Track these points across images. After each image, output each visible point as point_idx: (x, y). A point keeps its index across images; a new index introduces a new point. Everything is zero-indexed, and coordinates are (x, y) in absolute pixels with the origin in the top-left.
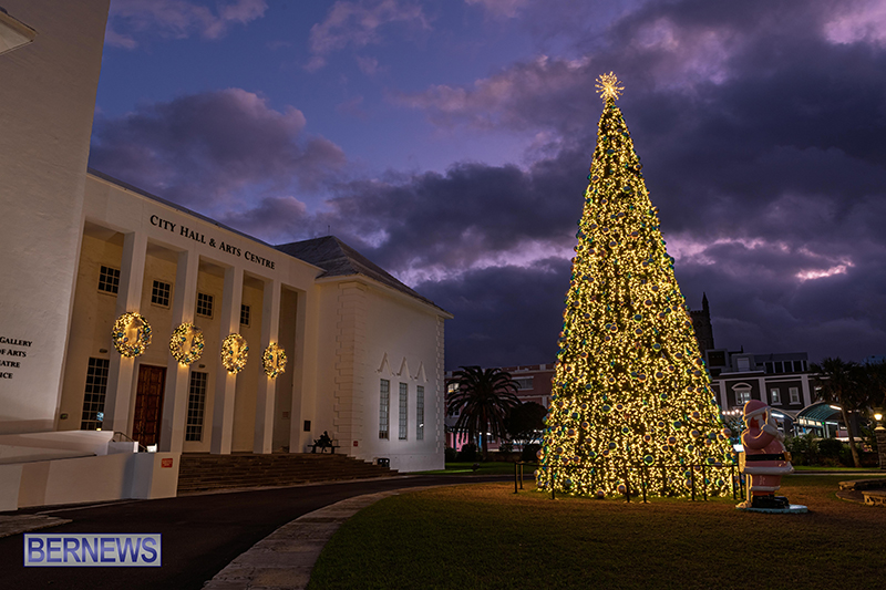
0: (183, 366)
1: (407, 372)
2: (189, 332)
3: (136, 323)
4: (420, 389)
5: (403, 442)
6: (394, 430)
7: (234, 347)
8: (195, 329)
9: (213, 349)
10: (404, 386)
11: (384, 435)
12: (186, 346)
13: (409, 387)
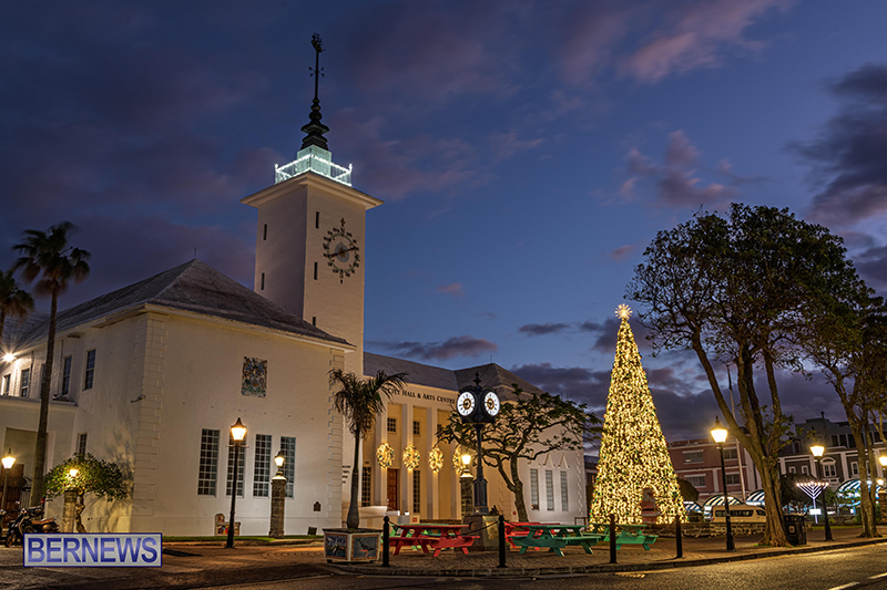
0: (410, 470)
1: (551, 462)
2: (412, 450)
3: (387, 449)
4: (563, 474)
5: (551, 512)
6: (543, 504)
7: (436, 456)
8: (414, 449)
9: (424, 459)
10: (549, 473)
11: (536, 507)
12: (410, 458)
13: (554, 473)
